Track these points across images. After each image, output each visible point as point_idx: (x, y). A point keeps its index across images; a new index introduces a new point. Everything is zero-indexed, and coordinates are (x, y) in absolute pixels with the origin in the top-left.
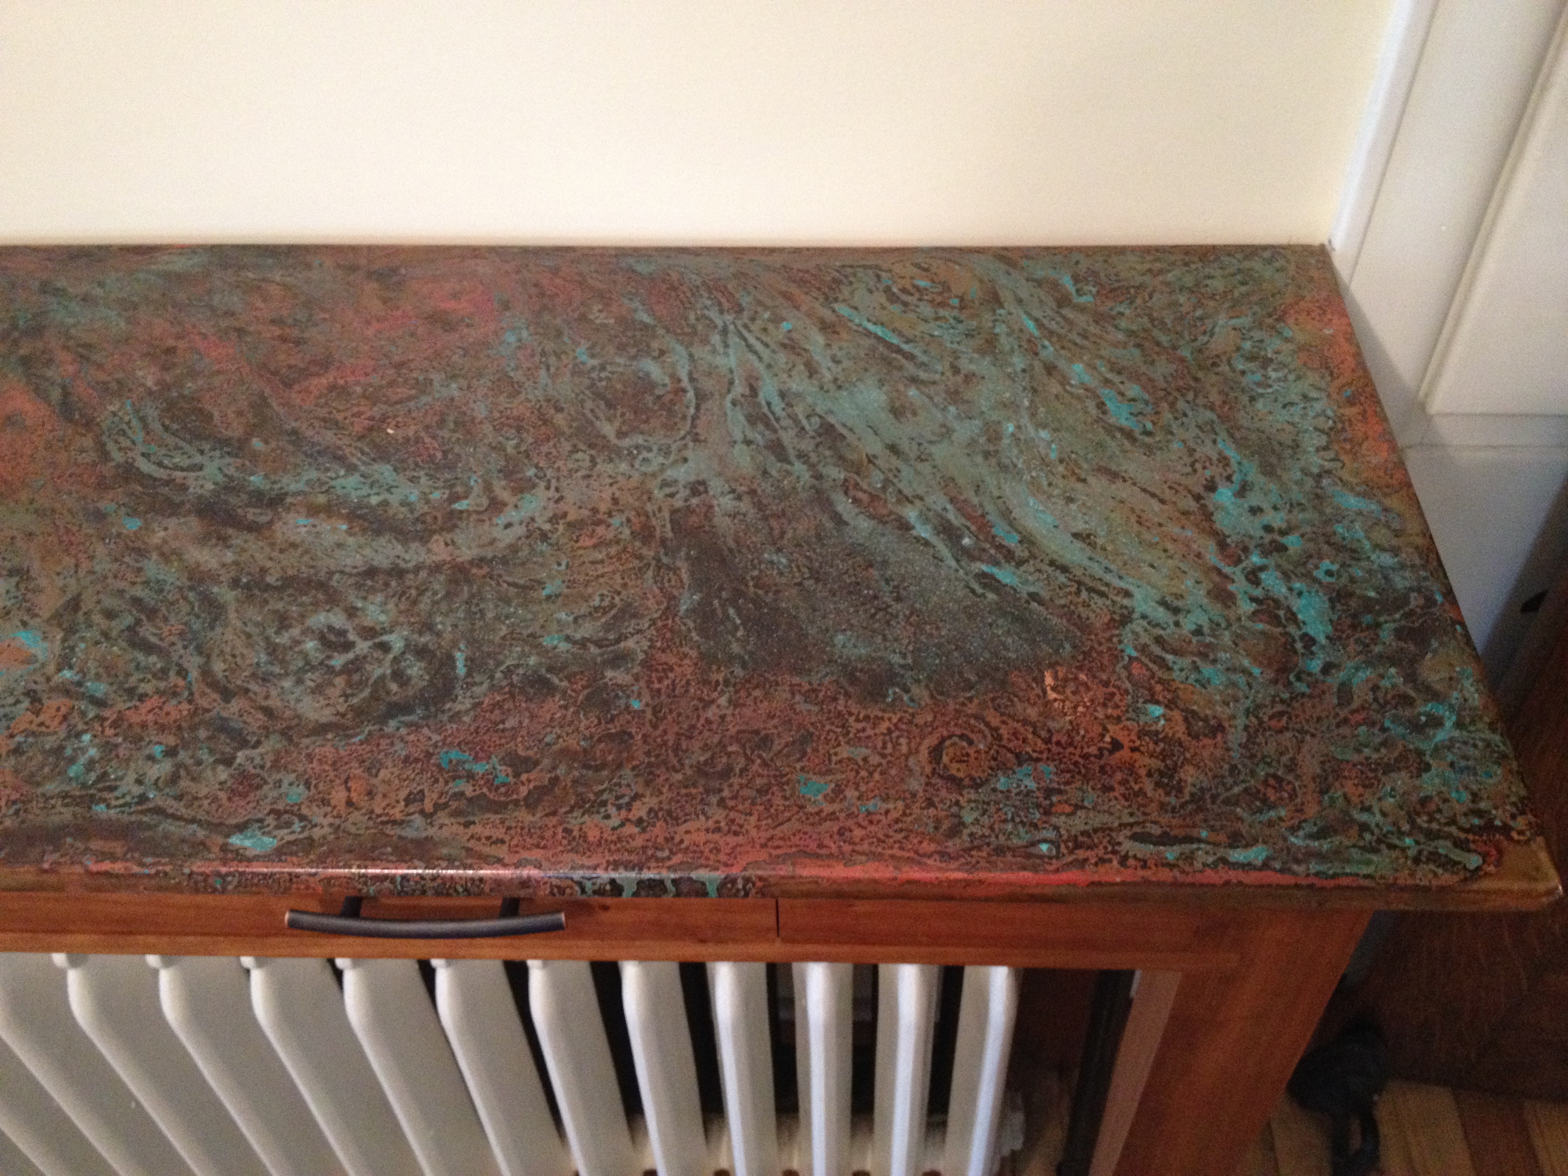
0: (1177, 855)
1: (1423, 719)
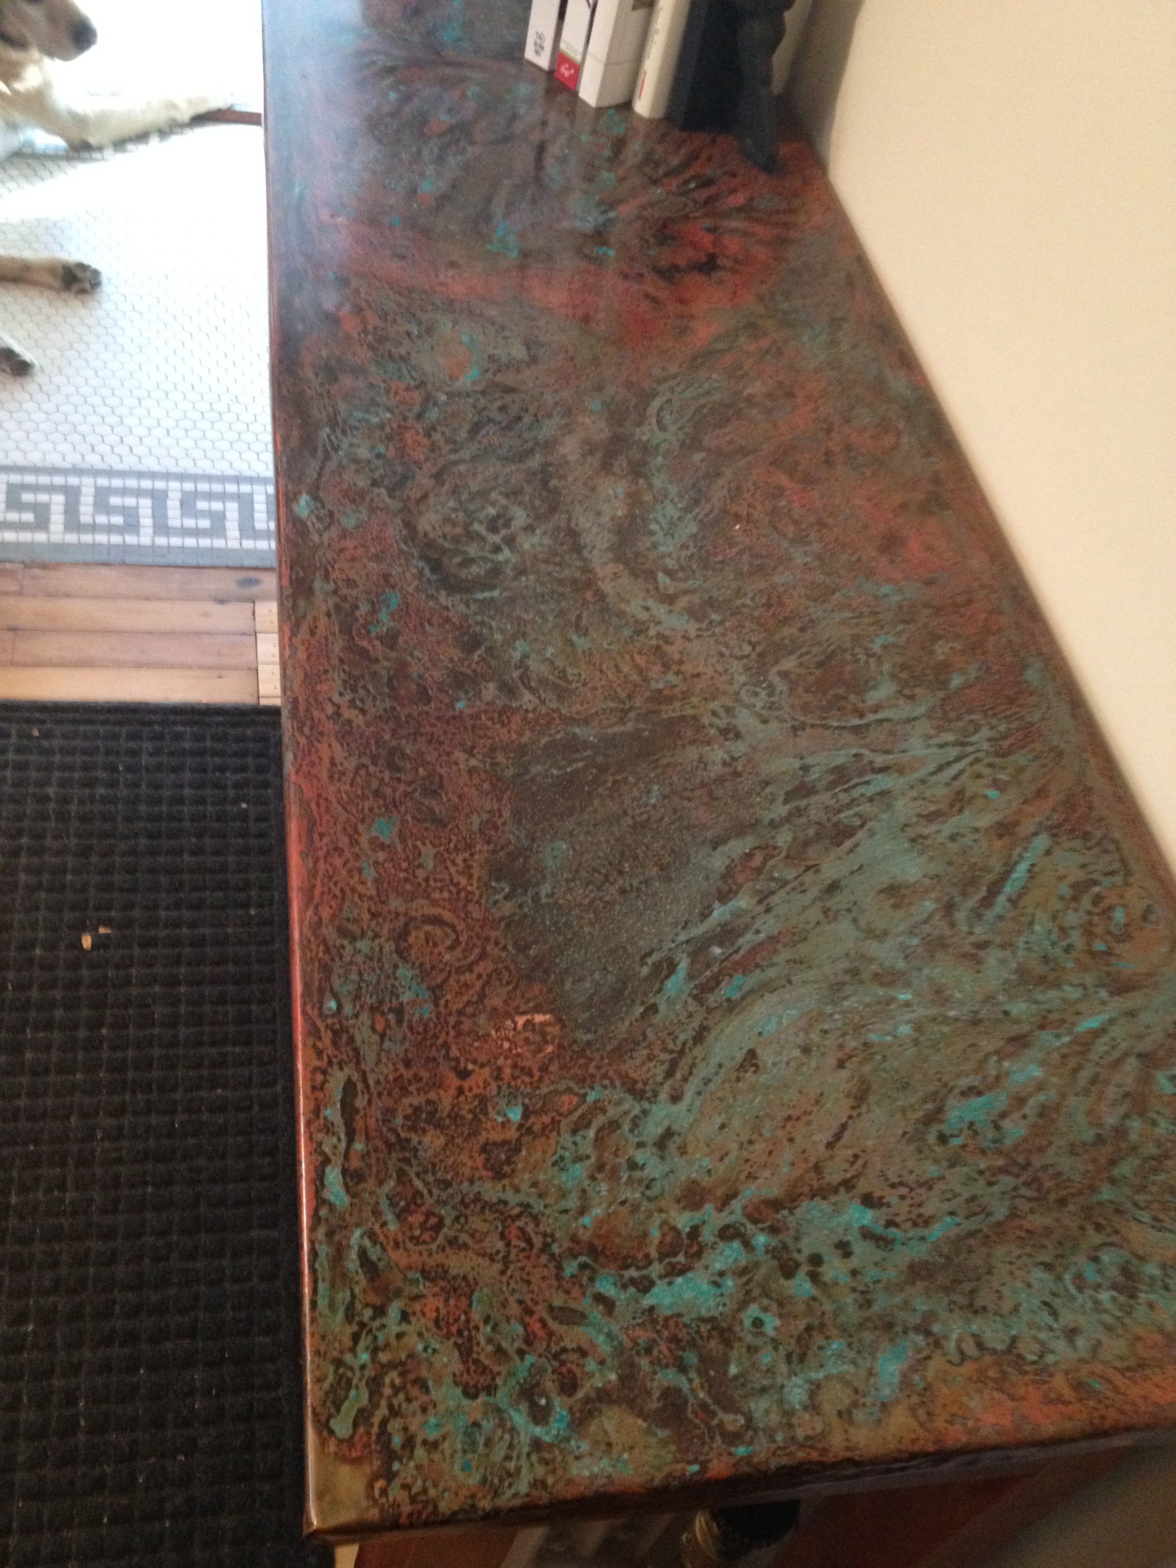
0: (330, 1118)
1: (543, 1402)
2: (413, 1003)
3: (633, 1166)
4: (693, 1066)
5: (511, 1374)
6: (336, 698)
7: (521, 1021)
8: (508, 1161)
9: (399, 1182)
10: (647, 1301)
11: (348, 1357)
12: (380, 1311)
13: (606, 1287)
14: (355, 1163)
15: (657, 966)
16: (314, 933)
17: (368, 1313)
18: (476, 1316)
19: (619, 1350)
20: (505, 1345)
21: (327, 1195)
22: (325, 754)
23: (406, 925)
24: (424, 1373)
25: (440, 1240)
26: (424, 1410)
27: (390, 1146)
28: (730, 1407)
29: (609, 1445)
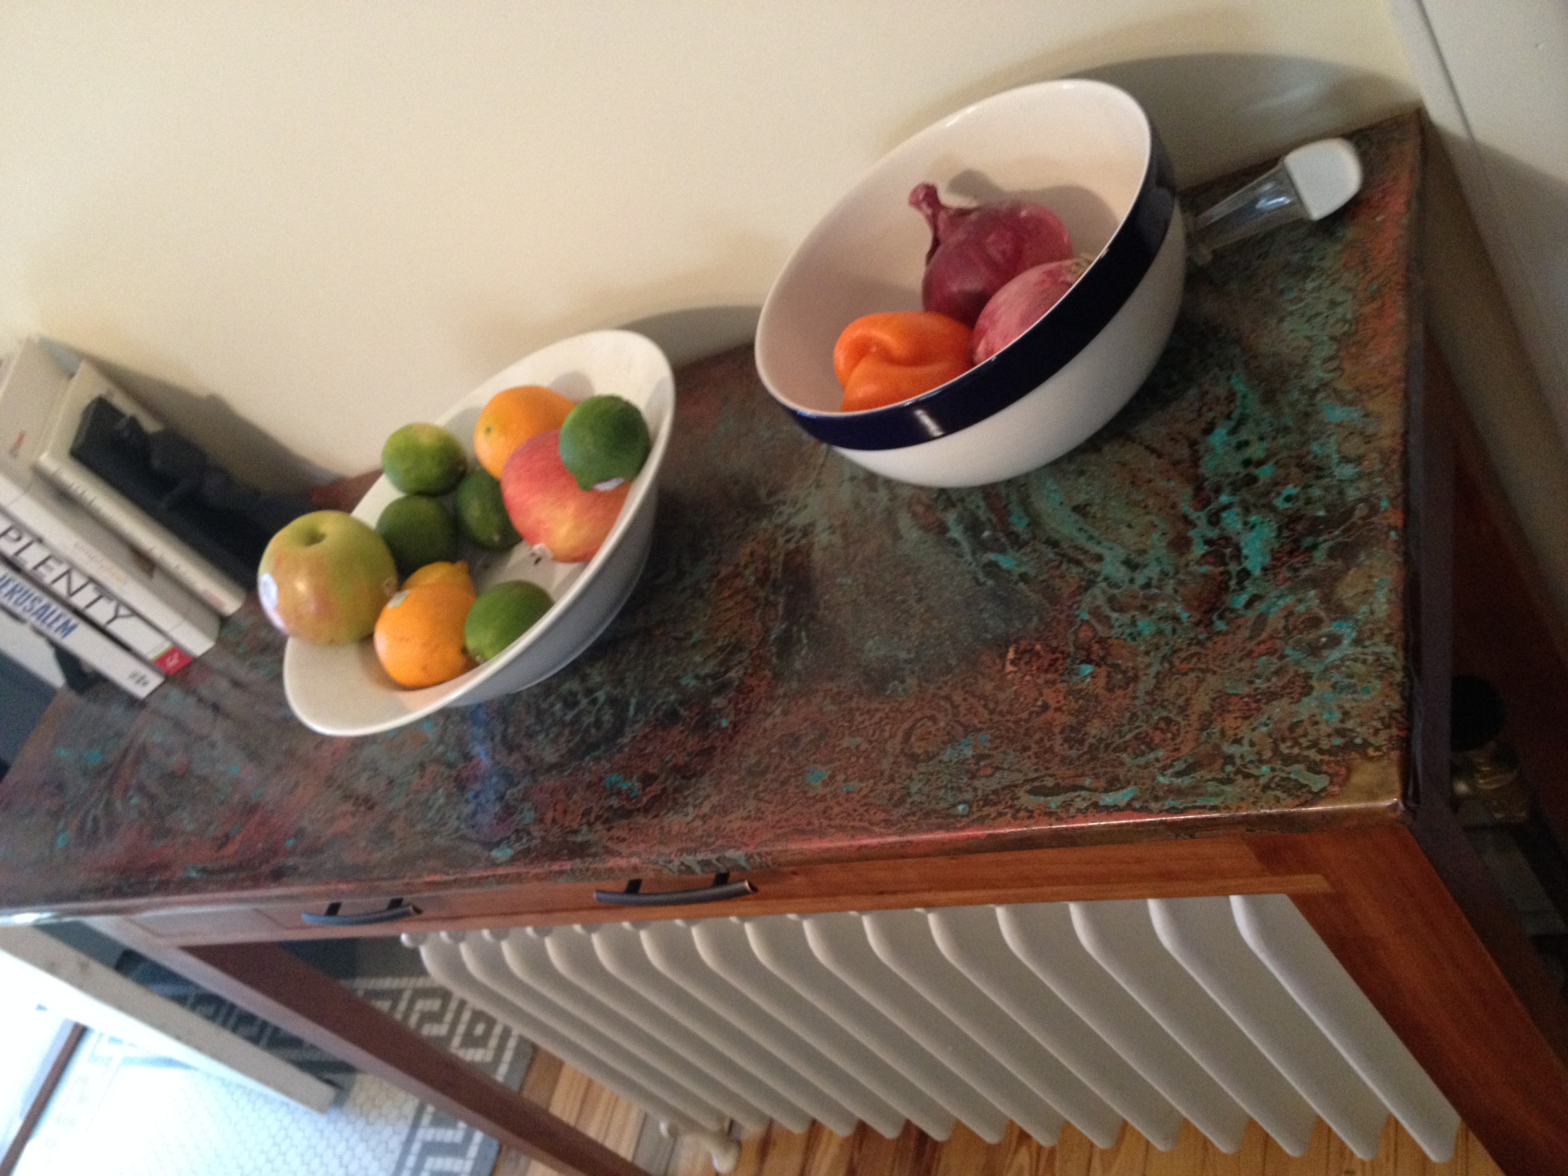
0: (1059, 804)
1: (1324, 639)
2: (975, 747)
3: (1147, 585)
4: (1076, 548)
5: (1297, 663)
6: (689, 818)
7: (1009, 668)
8: (1124, 673)
9: (1125, 750)
10: (1257, 572)
11: (1262, 781)
12: (1229, 759)
13: (1241, 600)
14: (1102, 783)
15: (988, 574)
16: (894, 825)
17: (1229, 768)
18: (1247, 690)
19: (1292, 590)
20: (1273, 668)
21: (1123, 804)
22: (735, 825)
23: (905, 755)
24: (1285, 726)
25: (1179, 719)
26: (1316, 723)
27: (1094, 758)
28: (1350, 512)
29: (1365, 592)
